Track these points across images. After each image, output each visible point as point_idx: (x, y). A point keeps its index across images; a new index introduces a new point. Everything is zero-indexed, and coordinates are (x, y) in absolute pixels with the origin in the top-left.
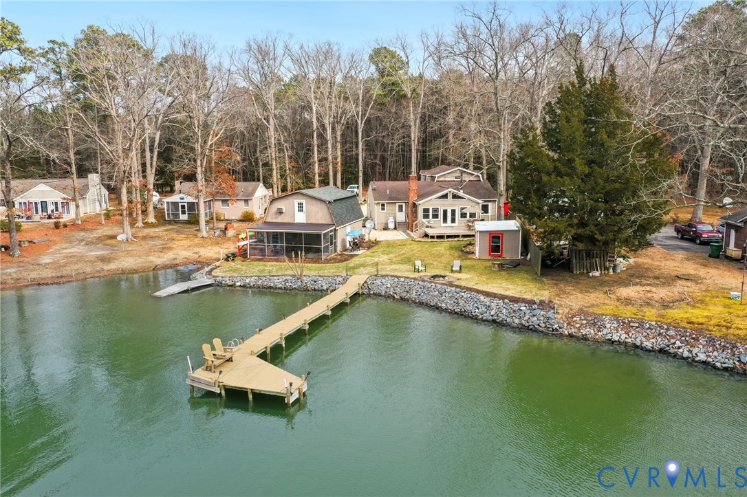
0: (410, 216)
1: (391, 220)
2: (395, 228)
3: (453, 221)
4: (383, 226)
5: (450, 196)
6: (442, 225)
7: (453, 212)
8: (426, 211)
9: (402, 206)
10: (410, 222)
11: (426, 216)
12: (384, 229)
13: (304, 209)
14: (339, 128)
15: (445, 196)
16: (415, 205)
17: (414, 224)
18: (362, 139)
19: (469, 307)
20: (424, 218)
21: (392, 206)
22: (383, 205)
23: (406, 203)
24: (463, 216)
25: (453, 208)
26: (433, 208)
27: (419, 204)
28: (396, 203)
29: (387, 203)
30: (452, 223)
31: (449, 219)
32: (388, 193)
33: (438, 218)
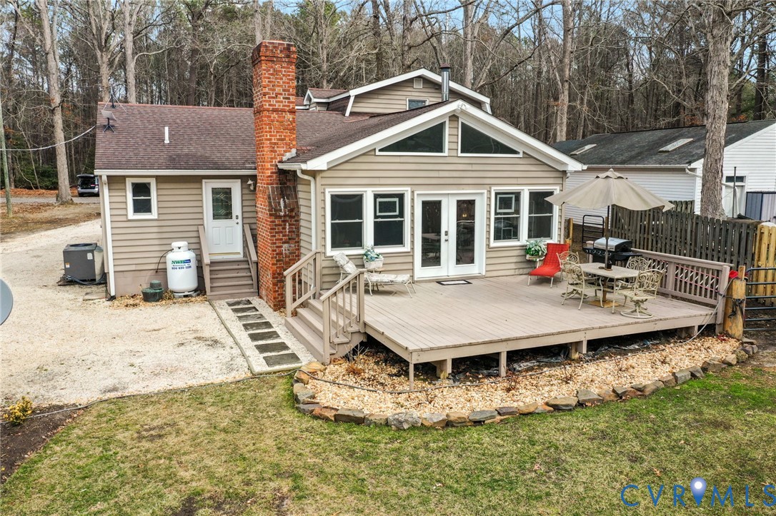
0: (264, 233)
1: (181, 252)
2: (200, 290)
3: (465, 250)
4: (143, 284)
5: (451, 138)
6: (423, 272)
7: (466, 209)
8: (347, 207)
9: (228, 192)
10: (267, 261)
11: (346, 235)
12: (148, 297)
14: (105, 59)
15: (429, 140)
16: (287, 181)
17: (288, 273)
18: (134, 54)
20: (335, 244)
21: (180, 195)
22: (141, 189)
23: (243, 179)
24: (507, 229)
25: (466, 193)
26: (376, 196)
27: (314, 174)
28: (198, 179)
29: (157, 177)
30: (459, 261)
31: (449, 248)
32: (167, 141)
33: (399, 240)
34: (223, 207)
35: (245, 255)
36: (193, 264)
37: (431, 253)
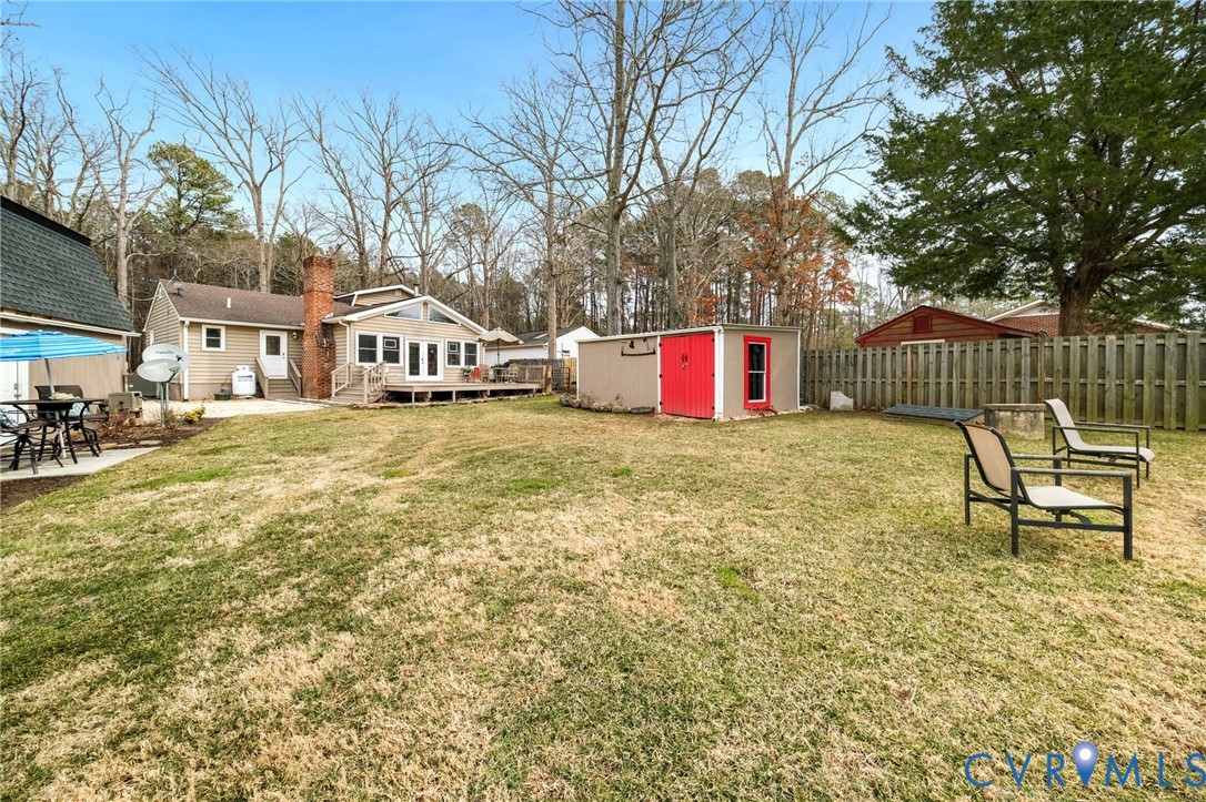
0: (307, 361)
1: (243, 371)
2: (260, 395)
3: (433, 370)
4: (212, 390)
6: (410, 378)
8: (367, 343)
9: (277, 340)
10: (311, 373)
11: (367, 356)
12: (218, 397)
16: (329, 328)
20: (361, 361)
21: (242, 339)
22: (213, 334)
23: (290, 331)
24: (453, 359)
25: (432, 340)
26: (384, 338)
27: (349, 323)
29: (226, 326)
30: (430, 374)
31: (424, 367)
32: (229, 306)
33: (397, 361)
34: (273, 346)
35: (289, 376)
36: (254, 378)
37: (415, 369)
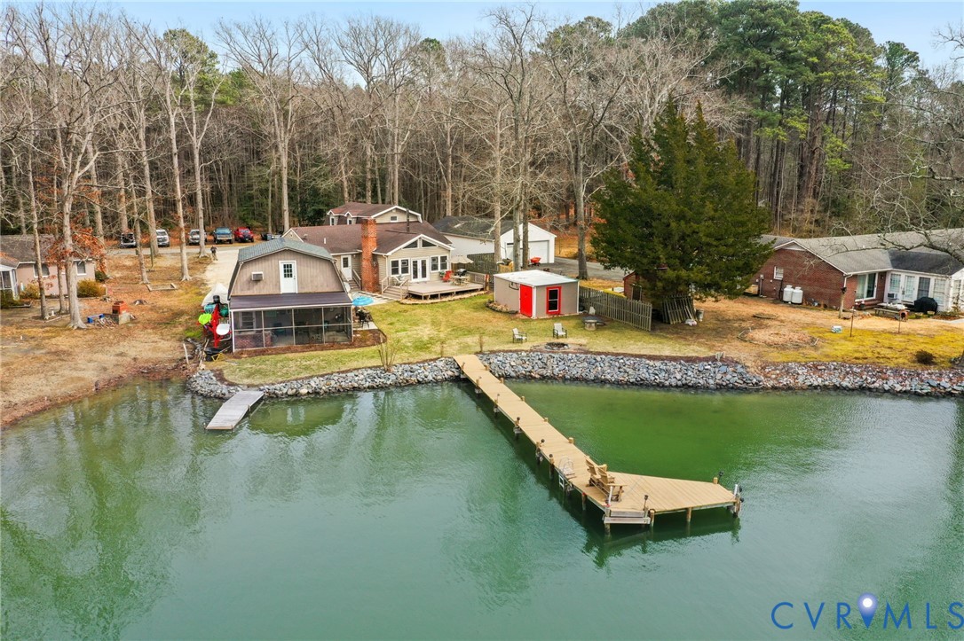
0: (368, 272)
5: (420, 244)
6: (414, 281)
7: (424, 263)
8: (395, 264)
9: (347, 259)
11: (395, 271)
13: (294, 272)
17: (382, 281)
18: (199, 164)
19: (644, 374)
20: (392, 274)
23: (352, 255)
24: (434, 267)
25: (423, 258)
26: (402, 261)
27: (387, 255)
28: (340, 256)
30: (423, 277)
31: (420, 273)
32: (326, 243)
33: (407, 272)
34: (346, 261)
37: (415, 276)
